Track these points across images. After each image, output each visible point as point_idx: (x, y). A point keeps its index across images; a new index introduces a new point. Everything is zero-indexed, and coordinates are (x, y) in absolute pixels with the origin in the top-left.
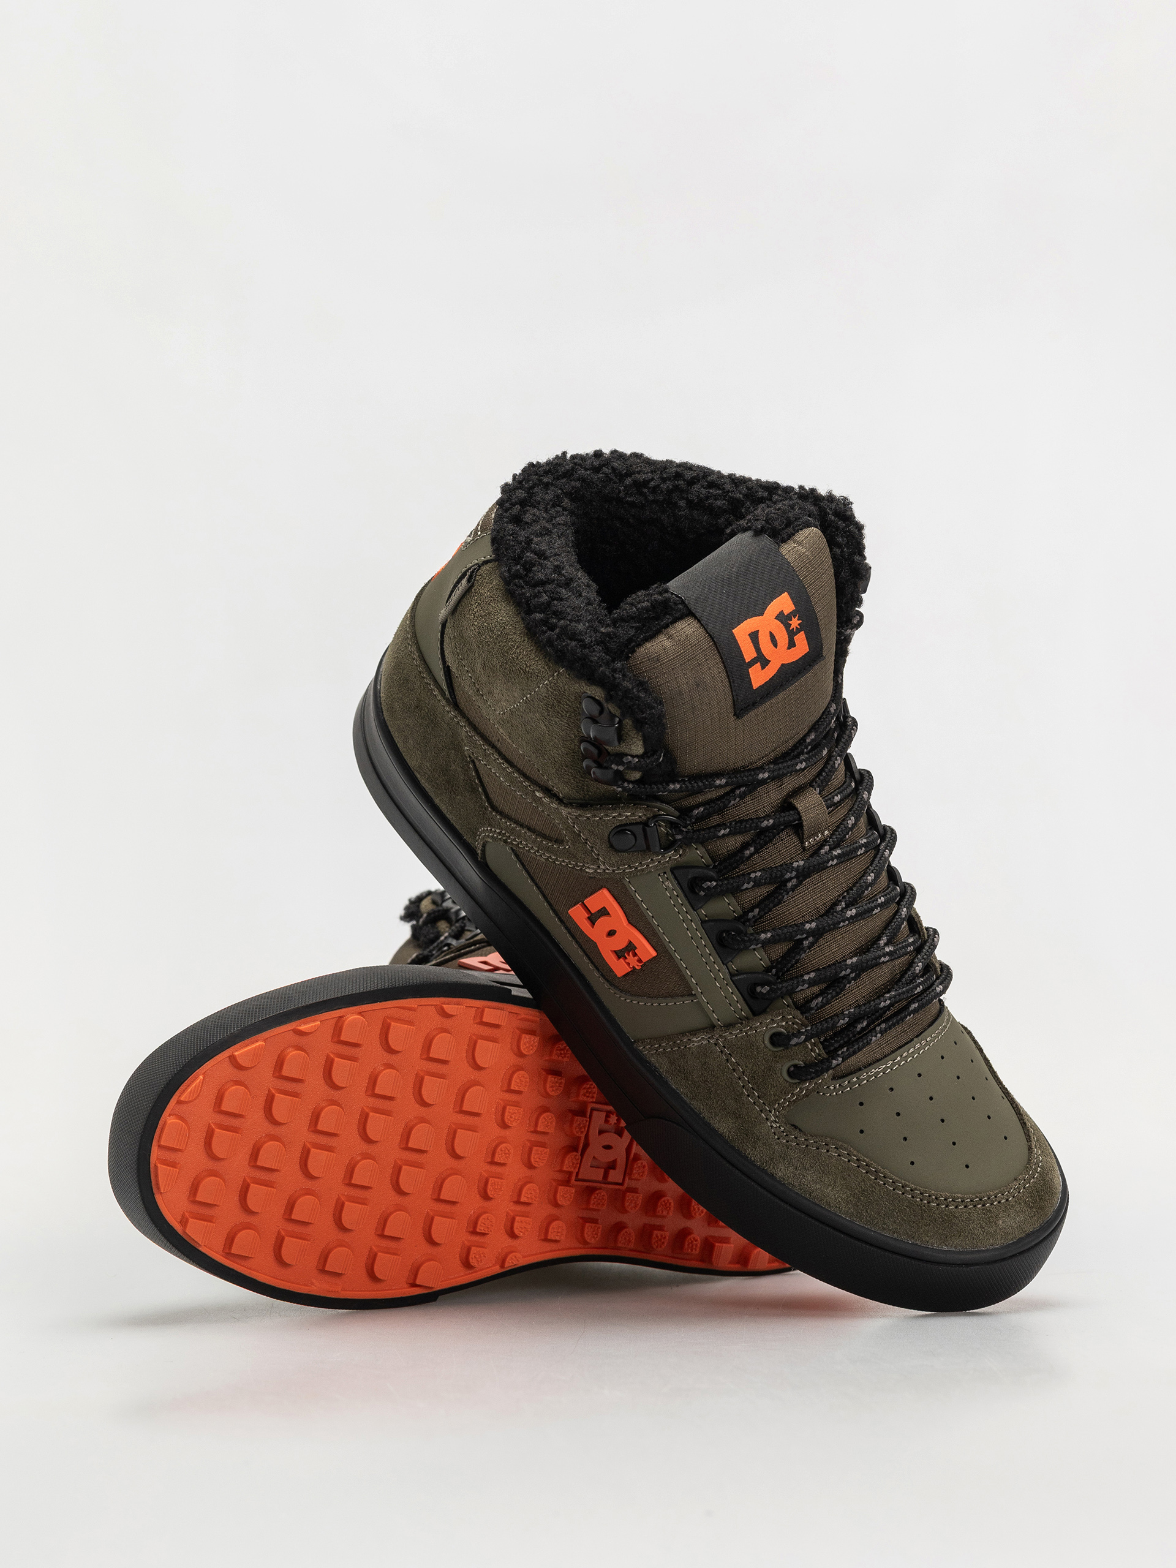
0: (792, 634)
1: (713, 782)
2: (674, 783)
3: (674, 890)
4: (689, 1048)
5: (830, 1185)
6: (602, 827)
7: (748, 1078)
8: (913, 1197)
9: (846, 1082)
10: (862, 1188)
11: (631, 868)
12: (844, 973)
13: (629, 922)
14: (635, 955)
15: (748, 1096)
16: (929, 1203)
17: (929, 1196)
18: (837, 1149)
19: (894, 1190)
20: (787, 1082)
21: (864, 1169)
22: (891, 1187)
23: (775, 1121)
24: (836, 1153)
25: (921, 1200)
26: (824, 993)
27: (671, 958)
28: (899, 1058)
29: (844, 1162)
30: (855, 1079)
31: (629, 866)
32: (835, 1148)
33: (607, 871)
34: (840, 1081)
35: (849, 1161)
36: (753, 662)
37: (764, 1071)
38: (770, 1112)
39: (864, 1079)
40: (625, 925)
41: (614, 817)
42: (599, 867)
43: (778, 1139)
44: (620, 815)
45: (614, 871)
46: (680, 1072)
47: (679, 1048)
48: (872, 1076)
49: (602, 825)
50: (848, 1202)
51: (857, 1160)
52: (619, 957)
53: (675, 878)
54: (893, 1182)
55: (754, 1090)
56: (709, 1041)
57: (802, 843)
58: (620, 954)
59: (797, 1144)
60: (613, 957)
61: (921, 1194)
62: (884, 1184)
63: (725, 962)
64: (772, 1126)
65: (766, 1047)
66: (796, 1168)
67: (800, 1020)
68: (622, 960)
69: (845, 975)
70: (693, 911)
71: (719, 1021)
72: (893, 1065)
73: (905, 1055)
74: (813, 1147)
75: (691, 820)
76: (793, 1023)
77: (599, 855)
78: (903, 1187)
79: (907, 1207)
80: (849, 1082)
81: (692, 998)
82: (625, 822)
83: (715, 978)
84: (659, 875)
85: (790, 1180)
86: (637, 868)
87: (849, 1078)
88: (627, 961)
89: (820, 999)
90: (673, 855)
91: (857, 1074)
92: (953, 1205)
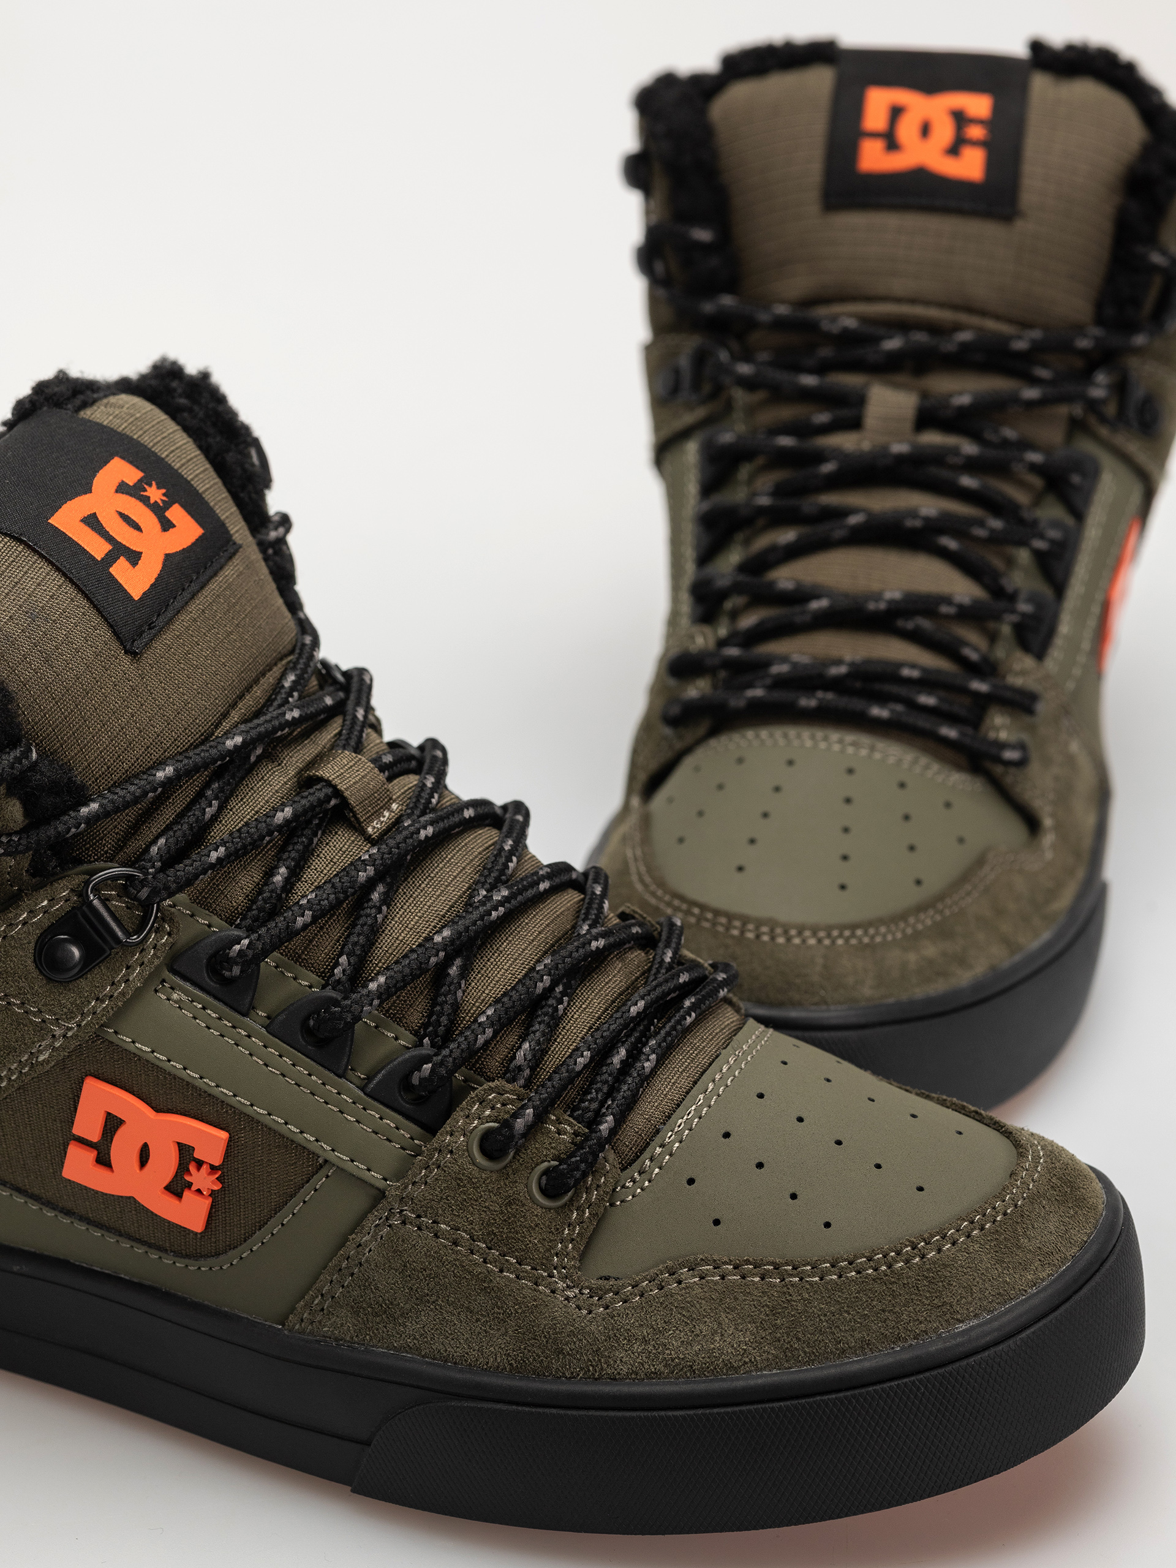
0: (159, 511)
1: (151, 778)
2: (86, 804)
3: (192, 1001)
4: (367, 1261)
5: (714, 1334)
6: (15, 952)
7: (485, 1242)
8: (858, 1272)
9: (648, 1162)
10: (768, 1306)
11: (103, 1001)
12: (540, 985)
13: (158, 1110)
14: (200, 1164)
15: (501, 1271)
16: (890, 1266)
17: (885, 1256)
18: (693, 1269)
19: (821, 1279)
20: (550, 1209)
21: (754, 1275)
22: (814, 1276)
23: (568, 1286)
24: (694, 1276)
25: (876, 1270)
26: (528, 1035)
27: (253, 1122)
28: (711, 1086)
29: (716, 1283)
30: (658, 1150)
31: (97, 999)
32: (689, 1270)
33: (70, 1034)
34: (636, 1165)
35: (723, 1278)
36: (110, 559)
37: (502, 1212)
38: (551, 1276)
39: (673, 1142)
40: (152, 1117)
41: (25, 923)
42: (54, 1036)
43: (590, 1312)
44: (32, 913)
45: (79, 1026)
46: (377, 1315)
47: (352, 1274)
48: (683, 1131)
49: (14, 948)
50: (760, 1343)
51: (735, 1268)
52: (179, 1195)
53: (185, 978)
54: (813, 1268)
55: (504, 1256)
56: (390, 1226)
57: (362, 832)
58: (177, 1188)
59: (625, 1302)
60: (171, 1200)
61: (870, 1259)
62: (801, 1279)
63: (340, 1072)
64: (567, 1299)
65: (482, 1169)
66: (645, 1341)
67: (512, 1092)
68: (187, 1194)
69: (544, 989)
70: (242, 1018)
71: (386, 1180)
72: (707, 1099)
73: (718, 1077)
74: (651, 1290)
75: (153, 867)
76: (503, 1105)
77: (40, 1011)
78: (833, 1266)
79: (858, 1292)
80: (651, 1160)
81: (323, 1172)
82: (47, 924)
83: (340, 1111)
84: (156, 991)
85: (646, 1366)
86: (112, 996)
87: (647, 1154)
88: (194, 1188)
89: (526, 1045)
90: (157, 939)
91: (658, 1140)
92: (932, 1250)
